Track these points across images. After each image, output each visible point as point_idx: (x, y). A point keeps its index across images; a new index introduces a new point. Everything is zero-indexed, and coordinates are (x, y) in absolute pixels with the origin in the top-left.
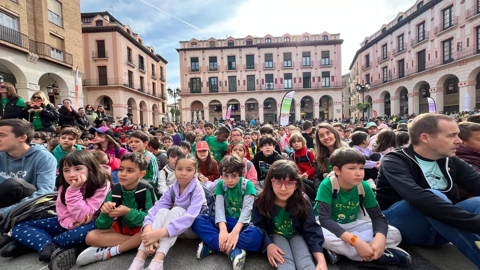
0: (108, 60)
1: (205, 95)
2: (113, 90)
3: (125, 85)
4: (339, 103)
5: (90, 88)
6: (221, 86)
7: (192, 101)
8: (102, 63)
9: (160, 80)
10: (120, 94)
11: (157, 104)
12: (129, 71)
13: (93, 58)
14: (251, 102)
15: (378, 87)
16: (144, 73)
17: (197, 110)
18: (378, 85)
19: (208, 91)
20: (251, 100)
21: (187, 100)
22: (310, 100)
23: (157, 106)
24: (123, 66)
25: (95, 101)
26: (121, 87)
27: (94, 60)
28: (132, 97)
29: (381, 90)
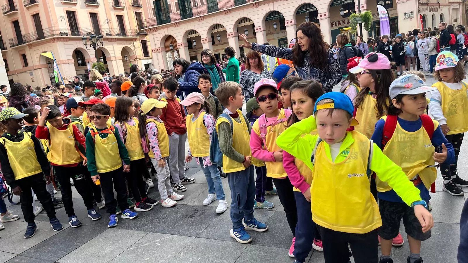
0: (39, 6)
1: (177, 24)
2: (51, 44)
3: (61, 34)
5: (31, 44)
6: (195, 5)
7: (162, 37)
8: (34, 11)
9: (132, 8)
10: (58, 47)
11: (130, 46)
12: (68, 13)
13: (25, 6)
14: (243, 24)
16: (97, 7)
17: (172, 50)
19: (180, 17)
20: (245, 21)
21: (155, 36)
23: (132, 48)
24: (57, 9)
25: (38, 59)
26: (58, 38)
27: (26, 8)
28: (79, 47)
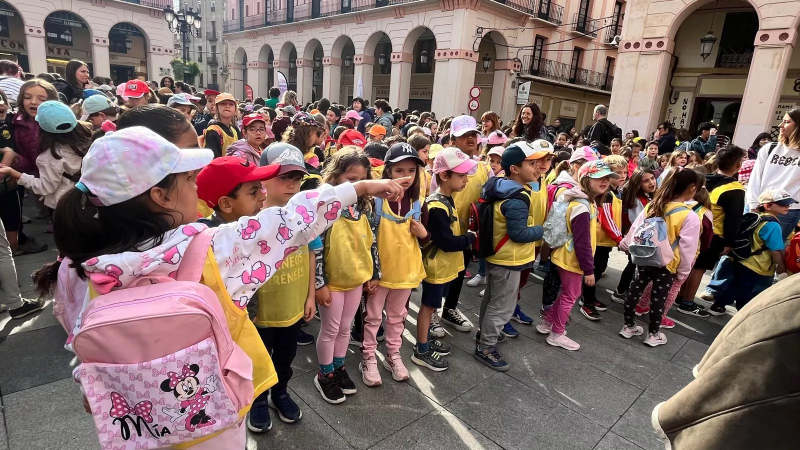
4: (166, 51)
15: (256, 32)
18: (254, 27)
22: (79, 25)
29: (261, 42)
